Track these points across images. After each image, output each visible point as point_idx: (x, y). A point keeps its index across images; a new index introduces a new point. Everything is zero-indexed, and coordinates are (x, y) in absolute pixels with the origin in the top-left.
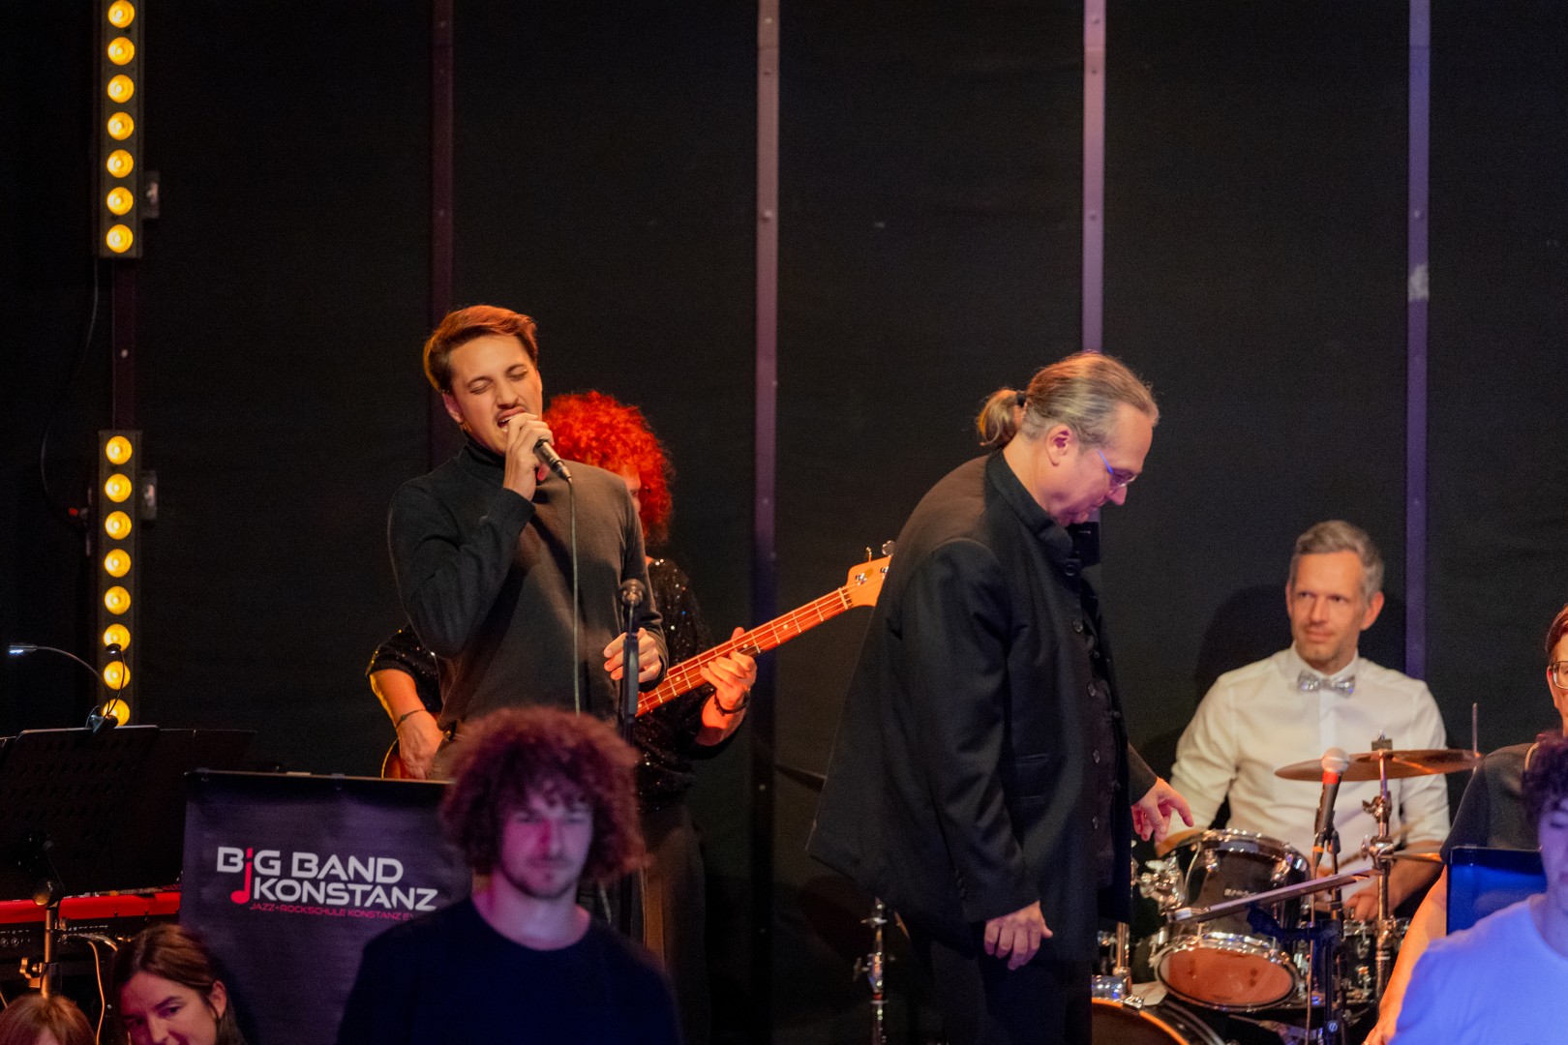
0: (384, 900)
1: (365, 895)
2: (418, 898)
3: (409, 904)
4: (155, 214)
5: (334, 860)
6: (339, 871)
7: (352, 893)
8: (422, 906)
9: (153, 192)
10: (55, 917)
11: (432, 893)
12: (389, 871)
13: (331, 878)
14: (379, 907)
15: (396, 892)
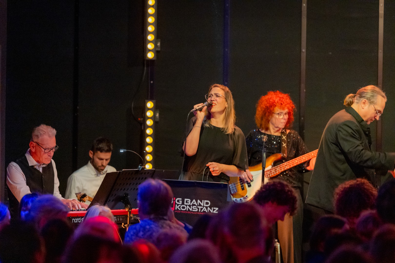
0: (206, 210)
1: (201, 209)
2: (214, 210)
3: (212, 211)
4: (159, 49)
5: (194, 200)
6: (195, 203)
7: (198, 209)
8: (215, 212)
9: (159, 44)
10: (130, 213)
11: (217, 209)
12: (207, 203)
13: (193, 205)
14: (204, 212)
15: (209, 208)
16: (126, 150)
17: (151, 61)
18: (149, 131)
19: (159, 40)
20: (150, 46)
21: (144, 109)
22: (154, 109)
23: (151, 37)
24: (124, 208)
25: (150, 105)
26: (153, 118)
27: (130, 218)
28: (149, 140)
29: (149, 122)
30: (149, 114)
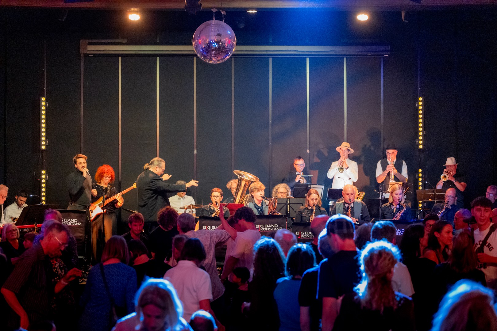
0: (75, 224)
1: (73, 224)
2: (79, 224)
3: (78, 225)
4: (48, 144)
5: (69, 219)
6: (70, 221)
7: (71, 223)
8: (80, 225)
9: (48, 142)
10: (36, 227)
11: (81, 223)
12: (76, 221)
13: (69, 222)
14: (74, 225)
15: (77, 223)
16: (33, 195)
17: (44, 150)
18: (43, 185)
19: (48, 140)
20: (43, 143)
21: (41, 174)
22: (46, 175)
23: (43, 139)
24: (33, 224)
25: (44, 172)
26: (45, 179)
27: (36, 229)
28: (43, 190)
29: (43, 181)
30: (43, 177)
